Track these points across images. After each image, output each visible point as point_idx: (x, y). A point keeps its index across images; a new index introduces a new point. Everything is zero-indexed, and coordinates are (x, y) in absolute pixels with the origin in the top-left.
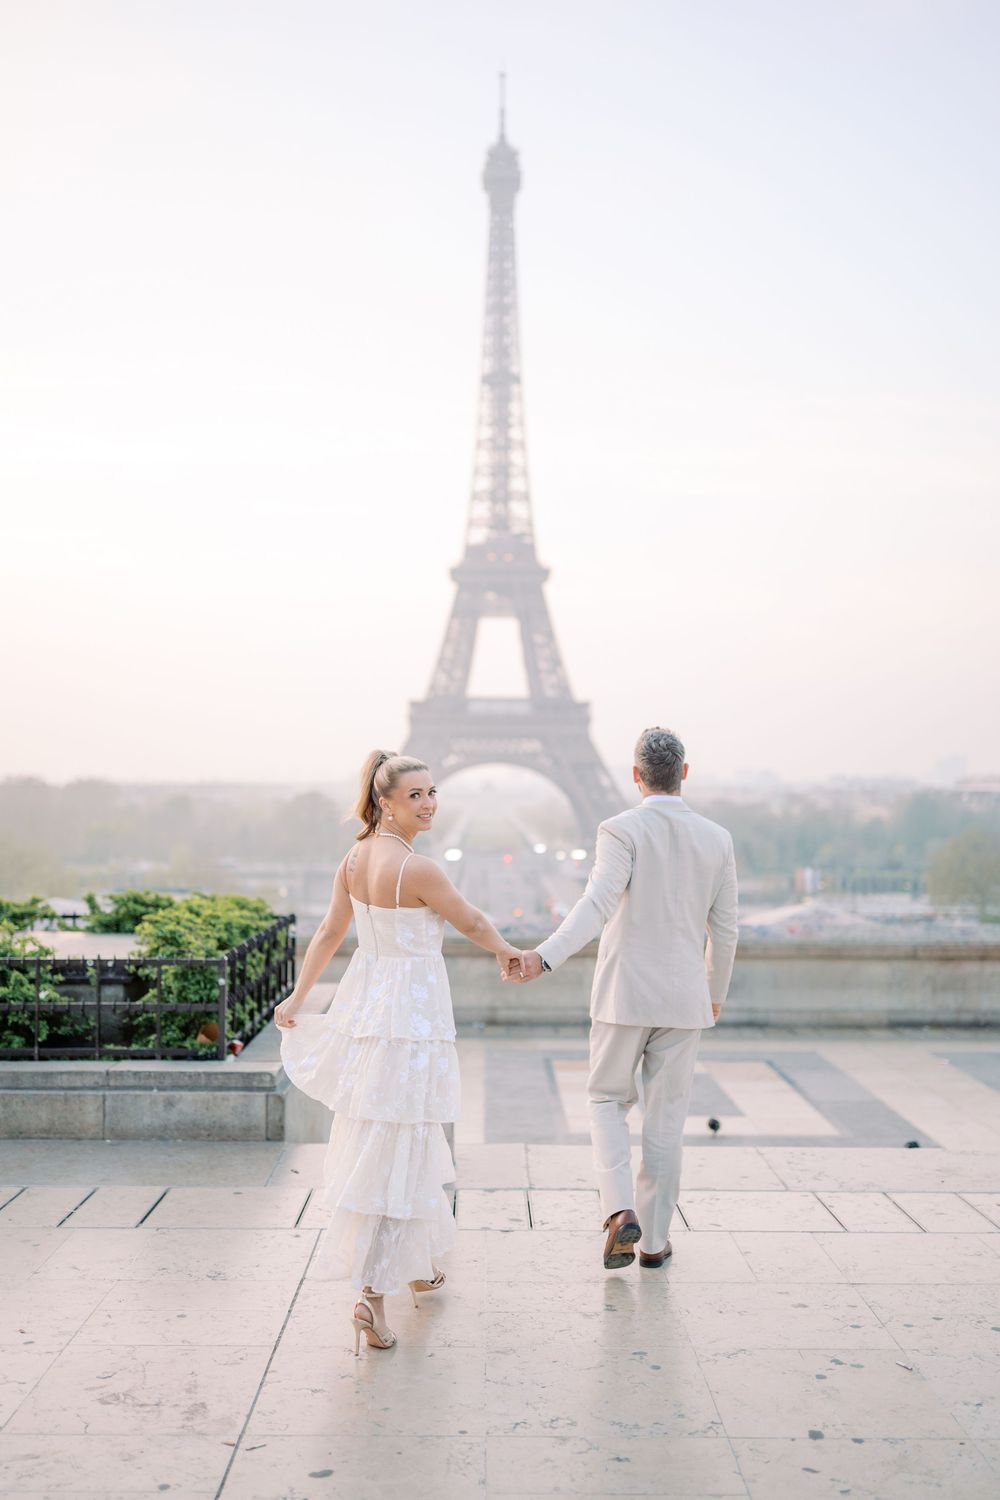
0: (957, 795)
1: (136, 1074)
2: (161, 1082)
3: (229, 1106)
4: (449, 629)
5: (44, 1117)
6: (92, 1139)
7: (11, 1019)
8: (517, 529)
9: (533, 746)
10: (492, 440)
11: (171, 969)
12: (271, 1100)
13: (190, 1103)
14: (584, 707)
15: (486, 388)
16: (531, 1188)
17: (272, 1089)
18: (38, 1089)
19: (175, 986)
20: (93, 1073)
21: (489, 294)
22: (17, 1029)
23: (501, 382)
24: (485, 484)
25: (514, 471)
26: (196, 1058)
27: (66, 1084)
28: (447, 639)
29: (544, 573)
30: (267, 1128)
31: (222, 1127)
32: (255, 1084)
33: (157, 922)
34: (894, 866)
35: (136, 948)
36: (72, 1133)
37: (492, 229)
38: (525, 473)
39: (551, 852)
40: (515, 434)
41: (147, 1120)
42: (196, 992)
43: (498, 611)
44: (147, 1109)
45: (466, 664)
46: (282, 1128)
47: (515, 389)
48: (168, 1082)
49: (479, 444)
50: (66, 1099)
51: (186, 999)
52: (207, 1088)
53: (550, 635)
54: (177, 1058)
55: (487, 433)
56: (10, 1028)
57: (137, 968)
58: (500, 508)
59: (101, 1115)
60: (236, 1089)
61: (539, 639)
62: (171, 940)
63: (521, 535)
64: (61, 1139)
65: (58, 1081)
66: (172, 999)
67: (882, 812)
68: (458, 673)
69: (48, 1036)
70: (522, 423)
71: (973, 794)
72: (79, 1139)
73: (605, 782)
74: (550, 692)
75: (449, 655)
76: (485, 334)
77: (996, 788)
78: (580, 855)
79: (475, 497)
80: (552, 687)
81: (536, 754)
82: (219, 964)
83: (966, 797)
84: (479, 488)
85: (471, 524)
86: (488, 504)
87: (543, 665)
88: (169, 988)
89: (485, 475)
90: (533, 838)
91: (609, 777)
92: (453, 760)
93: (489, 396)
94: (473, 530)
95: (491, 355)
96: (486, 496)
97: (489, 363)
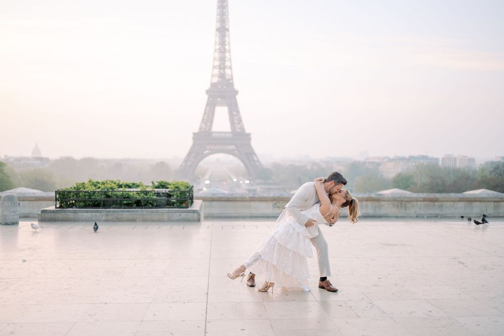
0: (364, 163)
1: (174, 210)
2: (178, 212)
3: (190, 215)
4: (206, 110)
5: (158, 218)
6: (166, 221)
7: (149, 202)
8: (227, 78)
9: (233, 147)
10: (220, 49)
11: (178, 192)
12: (198, 214)
13: (184, 215)
14: (249, 134)
15: (218, 32)
17: (198, 212)
18: (156, 213)
20: (166, 210)
22: (151, 204)
23: (223, 30)
24: (217, 63)
25: (227, 59)
26: (183, 208)
28: (205, 113)
29: (237, 92)
30: (197, 219)
31: (189, 219)
32: (195, 212)
33: (174, 184)
35: (169, 190)
38: (230, 60)
39: (238, 181)
40: (227, 47)
41: (176, 218)
42: (183, 196)
43: (222, 104)
44: (176, 216)
45: (212, 122)
46: (200, 219)
47: (227, 33)
49: (215, 50)
50: (161, 215)
51: (181, 198)
52: (186, 213)
53: (238, 112)
54: (180, 208)
55: (218, 47)
57: (170, 193)
58: (222, 71)
59: (168, 217)
60: (192, 213)
61: (234, 113)
62: (177, 187)
63: (229, 80)
64: (161, 221)
65: (160, 212)
66: (179, 198)
68: (209, 124)
69: (156, 204)
70: (229, 44)
71: (370, 162)
72: (164, 221)
73: (255, 159)
74: (238, 130)
75: (206, 118)
76: (217, 15)
77: (377, 161)
78: (247, 182)
79: (214, 67)
80: (239, 128)
81: (233, 150)
82: (187, 191)
83: (367, 164)
84: (215, 65)
85: (212, 76)
86: (218, 70)
87: (236, 122)
88: (178, 196)
89: (217, 60)
90: (232, 176)
91: (256, 157)
92: (207, 151)
93: (218, 35)
94: (213, 78)
95: (219, 22)
96: (217, 67)
97: (218, 24)
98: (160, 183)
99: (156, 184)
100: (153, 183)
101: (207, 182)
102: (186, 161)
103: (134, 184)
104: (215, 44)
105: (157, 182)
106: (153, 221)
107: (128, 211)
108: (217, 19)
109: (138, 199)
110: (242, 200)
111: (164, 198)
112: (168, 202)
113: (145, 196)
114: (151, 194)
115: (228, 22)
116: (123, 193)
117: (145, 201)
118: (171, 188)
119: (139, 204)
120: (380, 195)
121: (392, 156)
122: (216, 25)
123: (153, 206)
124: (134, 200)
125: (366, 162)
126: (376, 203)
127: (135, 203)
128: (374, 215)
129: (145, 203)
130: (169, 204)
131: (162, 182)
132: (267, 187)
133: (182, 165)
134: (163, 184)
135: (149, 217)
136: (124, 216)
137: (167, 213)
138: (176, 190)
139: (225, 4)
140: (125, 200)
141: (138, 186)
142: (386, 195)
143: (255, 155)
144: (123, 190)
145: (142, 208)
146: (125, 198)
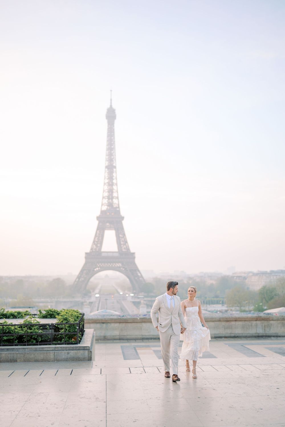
0: (233, 277)
1: (61, 347)
3: (80, 353)
4: (96, 233)
5: (42, 357)
6: (52, 361)
7: (33, 337)
8: (115, 206)
9: (120, 265)
10: (108, 183)
11: (67, 325)
12: (89, 352)
13: (72, 353)
14: (134, 253)
15: (107, 169)
16: (144, 367)
17: (89, 350)
18: (41, 351)
19: (68, 329)
20: (52, 347)
21: (107, 145)
22: (35, 339)
23: (111, 168)
24: (106, 194)
25: (114, 191)
26: (72, 344)
27: (46, 350)
28: (96, 236)
29: (123, 218)
30: (88, 358)
31: (79, 358)
32: (86, 349)
33: (62, 315)
34: (217, 297)
35: (57, 321)
36: (48, 360)
37: (108, 129)
38: (117, 191)
39: (124, 294)
40: (114, 181)
41: (63, 357)
42: (72, 330)
43: (110, 228)
44: (64, 354)
45: (101, 243)
46: (91, 358)
47: (115, 170)
48: (67, 349)
49: (105, 184)
50: (47, 353)
51: (70, 332)
52: (76, 350)
53: (124, 235)
54: (68, 344)
55: (107, 181)
56: (33, 339)
57: (58, 325)
58: (110, 201)
59: (54, 356)
60: (82, 350)
61: (121, 236)
62: (66, 319)
63: (116, 208)
64: (45, 361)
65: (45, 349)
66: (67, 332)
67: (214, 282)
68: (99, 245)
69: (41, 340)
70: (116, 179)
71: (237, 277)
72: (49, 361)
73: (139, 274)
74: (124, 250)
75: (96, 240)
76: (106, 155)
77: (243, 275)
78: (133, 295)
79: (103, 198)
80: (125, 249)
81: (120, 267)
82: (77, 324)
83: (235, 278)
84: (104, 195)
85: (102, 205)
86: (107, 200)
87: (122, 243)
88: (66, 329)
89: (106, 192)
90: (119, 290)
91: (140, 273)
92: (97, 269)
93: (107, 171)
94: (103, 206)
95: (108, 161)
96: (106, 197)
97: (107, 163)
98: (48, 312)
99: (44, 313)
100: (40, 311)
101: (97, 295)
102: (79, 277)
103: (19, 314)
104: (105, 179)
105: (45, 310)
106: (37, 361)
107: (8, 349)
108: (106, 158)
109: (20, 334)
110: (134, 321)
111: (50, 331)
112: (56, 337)
113: (29, 331)
114: (35, 328)
115: (116, 161)
116: (3, 328)
117: (28, 336)
118: (59, 319)
119: (21, 340)
120: (269, 314)
121: (255, 271)
122: (106, 164)
123: (37, 343)
124: (15, 336)
125: (234, 276)
126: (266, 323)
127: (17, 338)
128: (265, 334)
130: (56, 339)
131: (50, 310)
132: (149, 299)
133: (75, 281)
134: (51, 313)
135: (32, 356)
136: (3, 355)
137: (53, 350)
138: (65, 322)
139: (112, 147)
140: (5, 336)
141: (22, 317)
142: (274, 314)
143: (139, 271)
144: (5, 322)
145: (25, 345)
146: (5, 333)
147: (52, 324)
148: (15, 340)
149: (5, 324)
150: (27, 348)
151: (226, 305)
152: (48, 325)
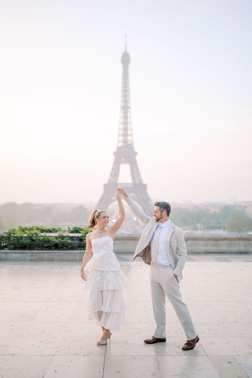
0: (234, 206)
4: (113, 167)
7: (65, 245)
8: (129, 143)
9: (133, 195)
10: (123, 122)
14: (145, 185)
15: (122, 110)
21: (123, 87)
23: (125, 108)
24: (122, 132)
25: (129, 129)
28: (113, 169)
29: (136, 153)
34: (219, 223)
37: (123, 72)
38: (131, 130)
40: (129, 120)
43: (125, 162)
45: (117, 176)
47: (129, 110)
49: (120, 123)
50: (74, 256)
53: (137, 168)
55: (122, 120)
58: (125, 138)
61: (135, 169)
63: (130, 144)
67: (217, 210)
68: (115, 177)
70: (130, 118)
71: (238, 206)
73: (150, 203)
74: (137, 182)
75: (113, 173)
76: (122, 97)
77: (244, 204)
79: (119, 135)
80: (138, 180)
81: (134, 197)
84: (120, 133)
86: (122, 137)
87: (136, 175)
89: (122, 130)
92: (114, 198)
94: (119, 143)
95: (123, 102)
96: (122, 135)
97: (123, 104)
98: (74, 229)
99: (72, 229)
100: (69, 228)
102: (98, 205)
103: (54, 229)
104: (120, 119)
105: (72, 228)
106: (68, 261)
107: (48, 253)
108: (121, 100)
109: (56, 243)
111: (77, 241)
112: (80, 245)
113: (62, 240)
114: (66, 239)
115: (130, 102)
116: (44, 238)
117: (61, 244)
118: (83, 234)
119: (57, 247)
122: (121, 104)
123: (68, 249)
124: (52, 245)
125: (236, 206)
126: (247, 242)
128: (246, 251)
129: (62, 246)
131: (76, 228)
134: (77, 230)
135: (65, 257)
137: (78, 254)
139: (127, 89)
140: (46, 244)
141: (56, 231)
143: (150, 200)
144: (45, 235)
145: (59, 250)
146: (46, 242)
147: (78, 237)
148: (53, 247)
149: (45, 236)
150: (61, 252)
151: (227, 231)
152: (75, 237)
